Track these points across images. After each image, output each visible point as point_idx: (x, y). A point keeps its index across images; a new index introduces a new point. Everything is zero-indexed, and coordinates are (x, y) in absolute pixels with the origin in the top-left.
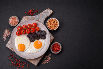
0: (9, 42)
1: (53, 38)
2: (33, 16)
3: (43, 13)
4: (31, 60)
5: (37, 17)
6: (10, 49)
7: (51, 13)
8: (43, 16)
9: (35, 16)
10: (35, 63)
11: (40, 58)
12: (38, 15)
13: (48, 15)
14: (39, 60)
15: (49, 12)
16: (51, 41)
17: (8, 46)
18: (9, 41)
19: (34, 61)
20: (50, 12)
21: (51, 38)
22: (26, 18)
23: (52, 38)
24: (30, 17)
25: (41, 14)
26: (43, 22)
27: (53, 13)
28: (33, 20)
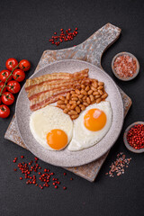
0: (13, 125)
1: (129, 101)
2: (69, 49)
3: (94, 36)
4: (77, 168)
5: (81, 49)
6: (18, 143)
7: (118, 34)
8: (96, 46)
9: (73, 48)
10: (91, 175)
11: (102, 162)
12: (82, 45)
13: (110, 41)
14: (99, 166)
15: (111, 32)
16: (125, 111)
17: (9, 136)
18: (13, 123)
19: (86, 170)
20: (115, 33)
21: (124, 103)
22: (51, 55)
23: (127, 101)
24: (60, 52)
25: (89, 40)
26: (99, 62)
27: (120, 36)
28: (71, 58)
